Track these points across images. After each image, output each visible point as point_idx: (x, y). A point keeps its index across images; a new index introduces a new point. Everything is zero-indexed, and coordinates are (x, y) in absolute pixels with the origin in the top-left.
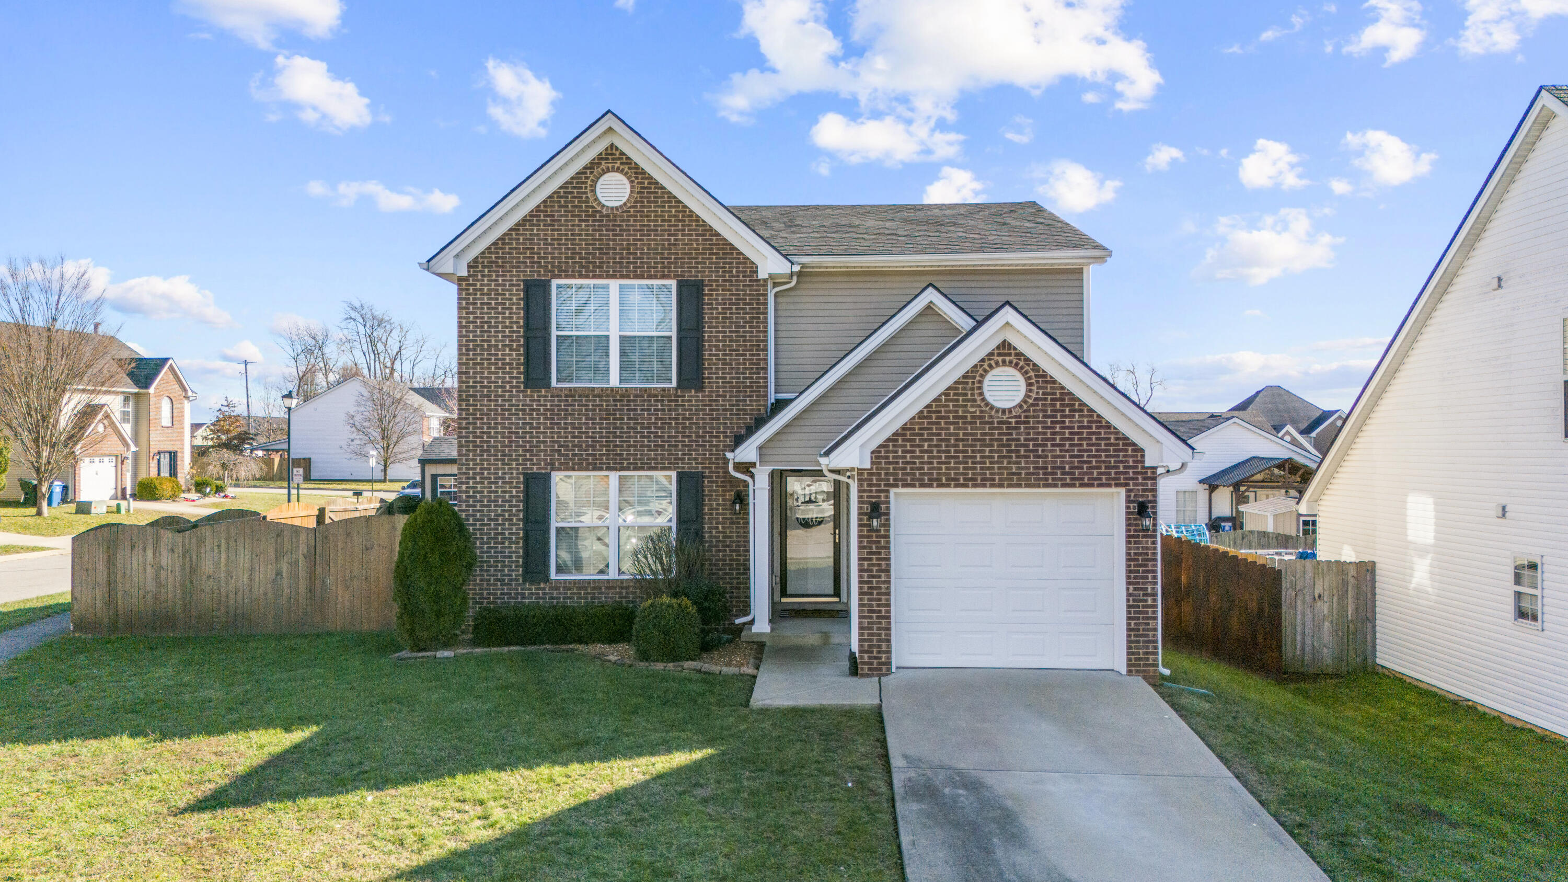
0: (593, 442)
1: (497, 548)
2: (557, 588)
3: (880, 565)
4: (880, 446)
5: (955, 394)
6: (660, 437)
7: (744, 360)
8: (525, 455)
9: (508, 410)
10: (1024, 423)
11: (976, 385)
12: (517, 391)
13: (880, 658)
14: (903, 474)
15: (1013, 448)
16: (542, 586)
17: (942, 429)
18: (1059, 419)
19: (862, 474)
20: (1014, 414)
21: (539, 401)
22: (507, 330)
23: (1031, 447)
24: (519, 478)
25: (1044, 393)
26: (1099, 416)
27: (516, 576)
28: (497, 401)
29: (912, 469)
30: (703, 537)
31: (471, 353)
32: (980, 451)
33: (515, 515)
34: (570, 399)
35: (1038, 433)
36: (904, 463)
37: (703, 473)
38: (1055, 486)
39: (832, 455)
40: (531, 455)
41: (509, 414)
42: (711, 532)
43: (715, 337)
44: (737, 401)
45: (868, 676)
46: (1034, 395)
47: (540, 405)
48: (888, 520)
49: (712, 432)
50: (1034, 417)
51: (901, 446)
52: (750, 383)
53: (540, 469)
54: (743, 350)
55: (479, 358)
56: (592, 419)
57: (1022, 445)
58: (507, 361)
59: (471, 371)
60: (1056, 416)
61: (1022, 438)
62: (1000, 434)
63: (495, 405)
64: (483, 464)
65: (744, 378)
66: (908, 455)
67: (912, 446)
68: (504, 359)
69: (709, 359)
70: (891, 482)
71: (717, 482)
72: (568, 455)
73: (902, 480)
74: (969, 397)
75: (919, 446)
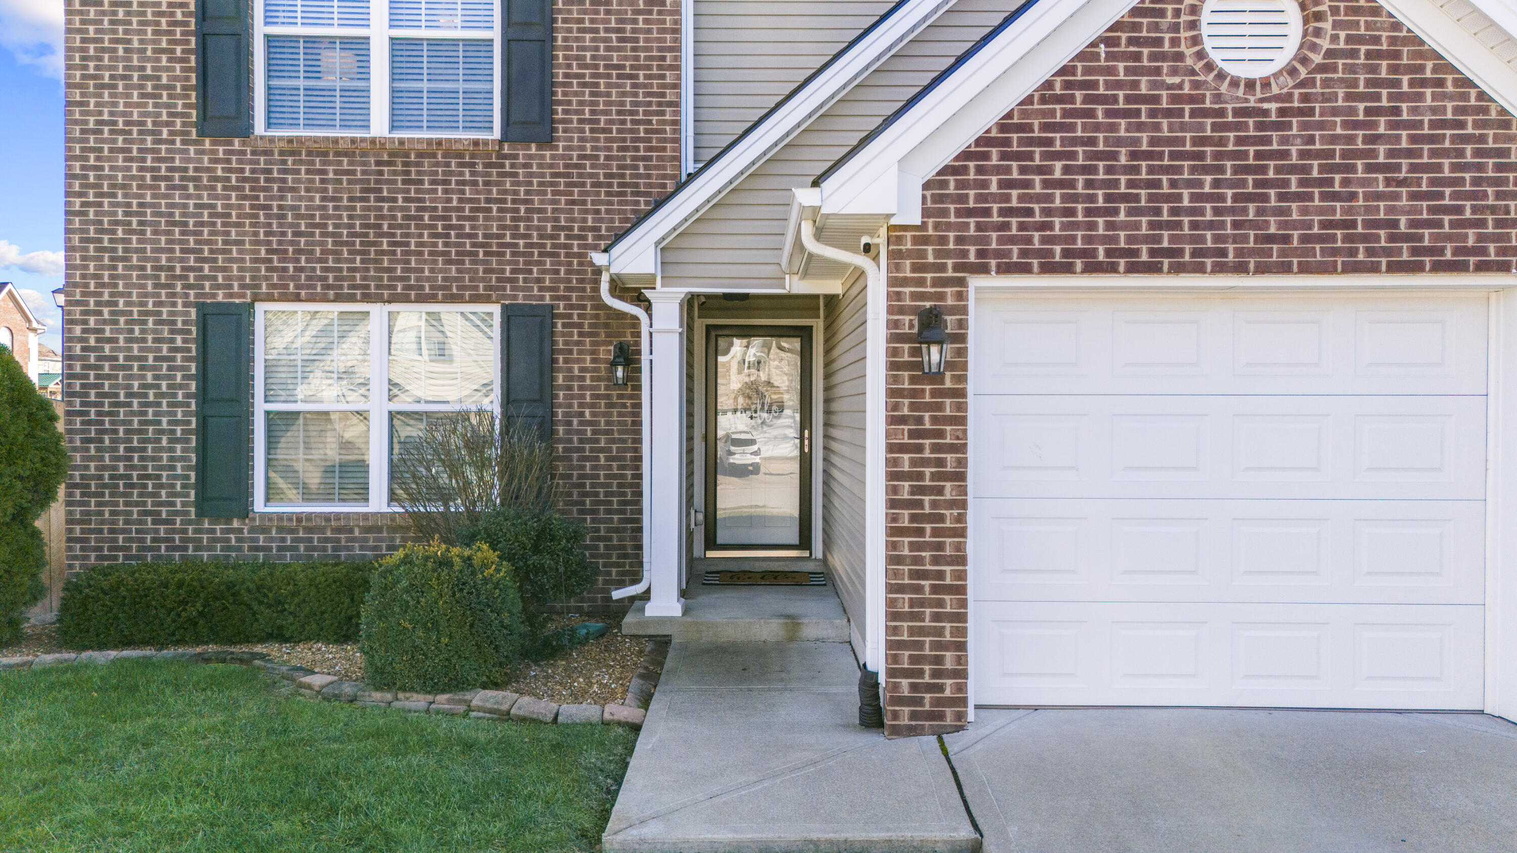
0: (335, 243)
1: (144, 449)
2: (265, 530)
3: (941, 463)
4: (946, 170)
5: (1131, 41)
6: (469, 236)
7: (634, 86)
8: (201, 269)
9: (166, 179)
10: (1301, 112)
11: (1184, 18)
12: (184, 142)
13: (940, 688)
14: (1001, 240)
15: (1271, 175)
16: (236, 524)
17: (1097, 127)
18: (1385, 103)
19: (899, 240)
20: (1275, 90)
21: (229, 161)
22: (164, 21)
23: (1315, 174)
24: (187, 314)
25: (1349, 39)
26: (1482, 95)
27: (184, 504)
28: (144, 160)
29: (1022, 227)
30: (553, 432)
31: (92, 64)
32: (1190, 184)
33: (180, 386)
34: (290, 160)
35: (1334, 139)
36: (1003, 212)
37: (552, 307)
38: (1374, 269)
39: (829, 185)
40: (211, 269)
41: (168, 188)
42: (569, 423)
43: (577, 39)
44: (619, 167)
45: (912, 731)
46: (1325, 44)
47: (230, 170)
48: (962, 353)
49: (571, 229)
50: (1326, 98)
51: (998, 170)
52: (647, 131)
53: (231, 295)
54: (632, 67)
55: (107, 74)
56: (333, 199)
57: (1293, 169)
58: (164, 81)
59: (92, 101)
60: (1377, 97)
61: (1294, 150)
62: (1239, 141)
63: (141, 169)
64: (116, 286)
65: (634, 122)
66: (1015, 193)
67: (1023, 170)
68: (159, 78)
69: (564, 85)
70: (972, 258)
71: (580, 325)
72: (285, 269)
73: (998, 254)
74: (1167, 47)
75: (1040, 170)
